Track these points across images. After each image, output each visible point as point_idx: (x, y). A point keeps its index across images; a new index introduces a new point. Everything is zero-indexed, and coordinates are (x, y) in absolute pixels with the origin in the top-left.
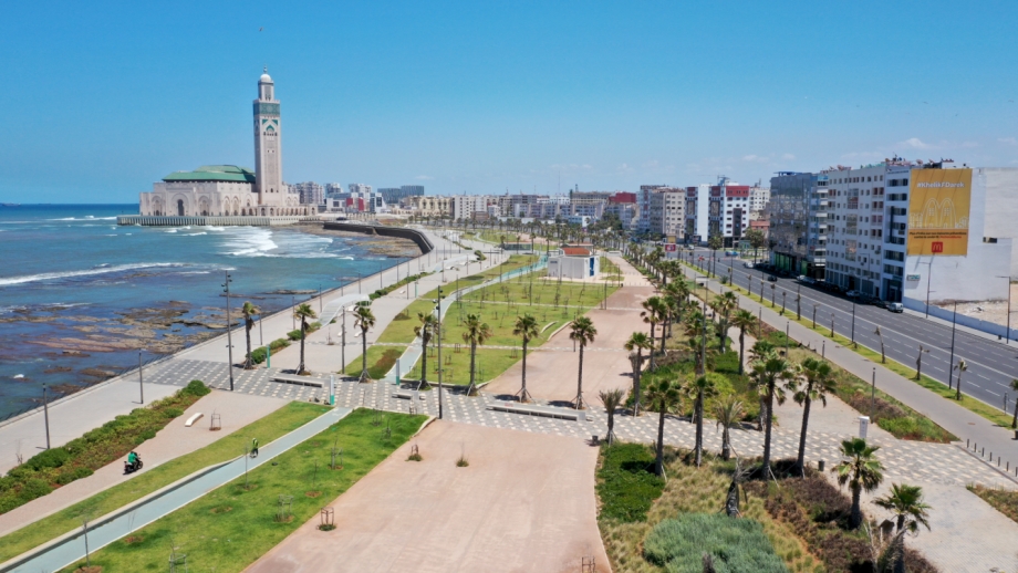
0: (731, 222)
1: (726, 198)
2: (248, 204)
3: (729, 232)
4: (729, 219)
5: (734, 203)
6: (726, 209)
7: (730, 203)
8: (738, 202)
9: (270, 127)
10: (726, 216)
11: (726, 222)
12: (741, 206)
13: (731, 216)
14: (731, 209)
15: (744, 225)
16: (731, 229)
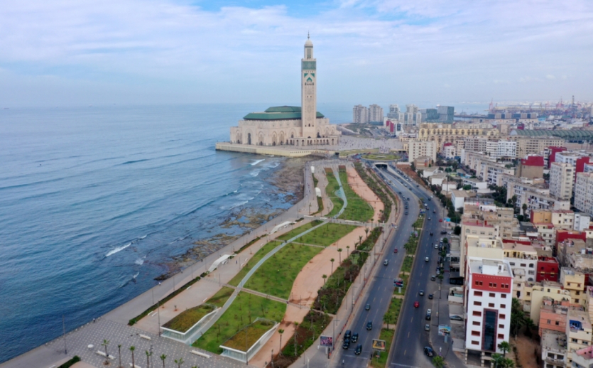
0: (480, 329)
1: (472, 291)
2: (292, 136)
3: (475, 343)
4: (476, 323)
5: (486, 299)
6: (472, 308)
7: (478, 299)
8: (492, 300)
9: (309, 79)
10: (471, 318)
11: (470, 327)
12: (497, 307)
13: (480, 319)
14: (479, 309)
15: (501, 336)
16: (479, 339)
